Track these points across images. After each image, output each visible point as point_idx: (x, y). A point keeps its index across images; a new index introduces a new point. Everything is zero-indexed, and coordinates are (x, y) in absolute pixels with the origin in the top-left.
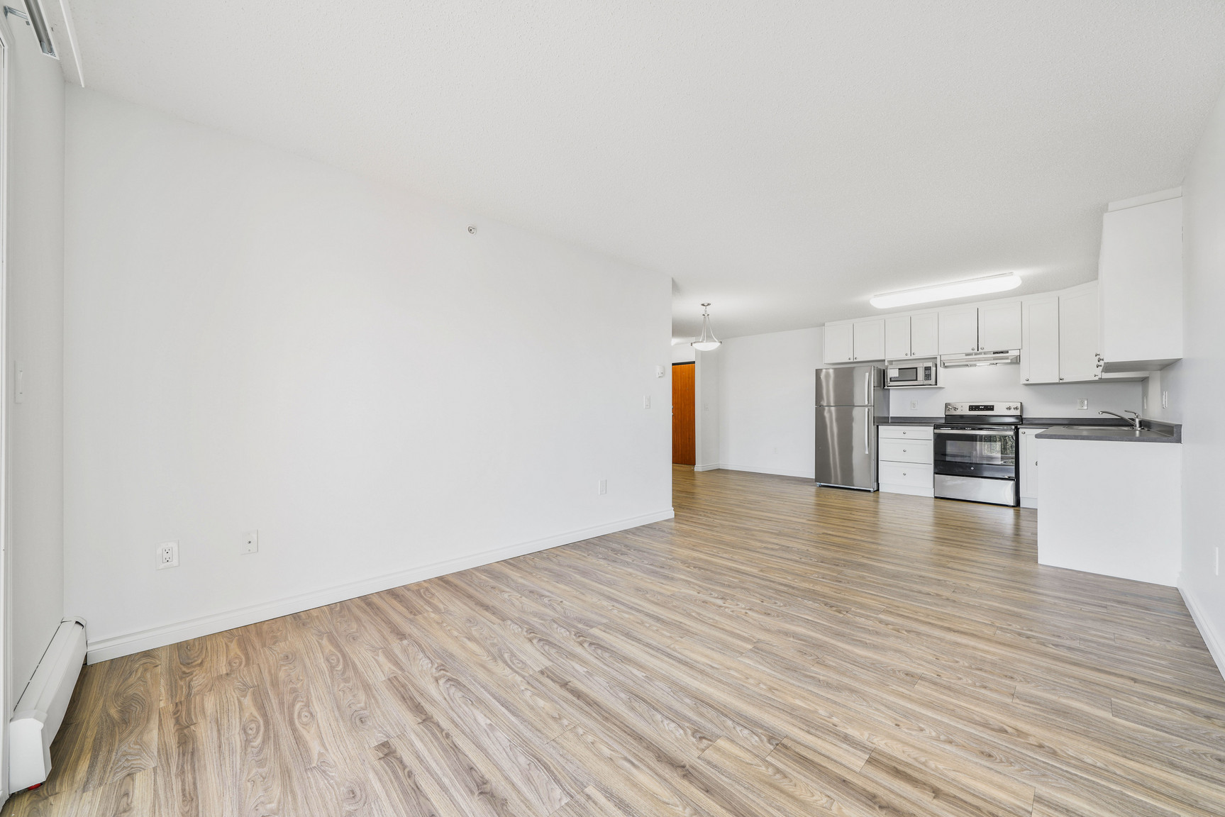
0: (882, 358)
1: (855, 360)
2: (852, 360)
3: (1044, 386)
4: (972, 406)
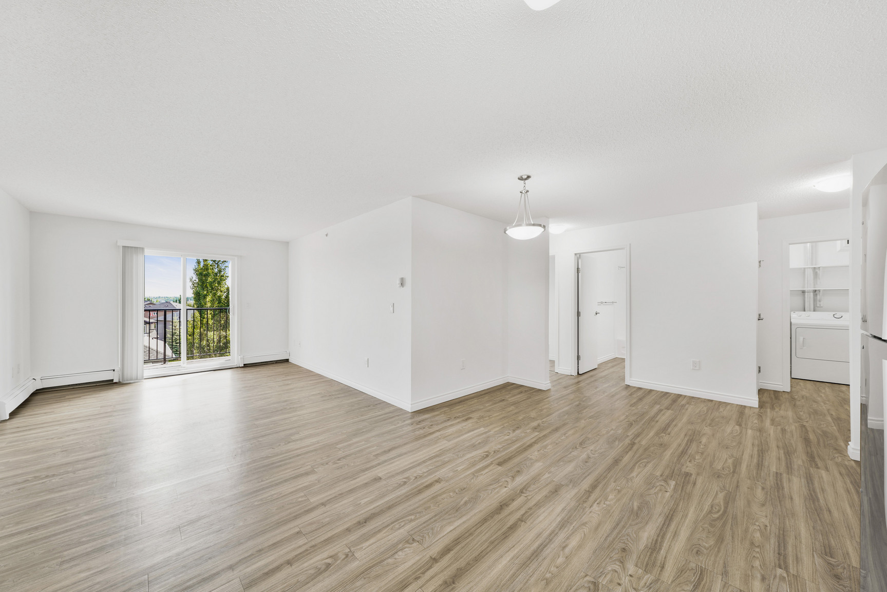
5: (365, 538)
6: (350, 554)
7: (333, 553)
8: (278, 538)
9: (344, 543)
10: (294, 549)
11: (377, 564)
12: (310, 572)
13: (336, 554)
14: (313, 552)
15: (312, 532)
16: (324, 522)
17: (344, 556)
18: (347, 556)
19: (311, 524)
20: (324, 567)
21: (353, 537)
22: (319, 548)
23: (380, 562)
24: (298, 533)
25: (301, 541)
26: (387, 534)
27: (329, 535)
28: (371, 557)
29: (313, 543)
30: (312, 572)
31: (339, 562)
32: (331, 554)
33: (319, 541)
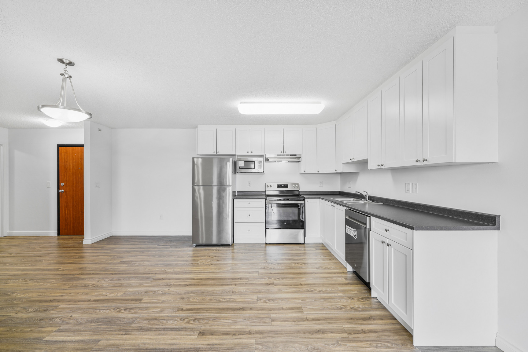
0: (234, 153)
1: (217, 154)
2: (215, 154)
3: (309, 175)
4: (278, 185)
5: (248, 302)
6: (258, 300)
7: (264, 303)
8: (284, 323)
9: (257, 305)
10: (278, 313)
11: (253, 292)
12: (276, 302)
13: (263, 302)
14: (271, 308)
15: (266, 318)
16: (258, 320)
17: (261, 300)
18: (260, 300)
19: (264, 323)
20: (271, 301)
21: (252, 305)
22: (268, 308)
23: (252, 292)
24: (273, 321)
25: (274, 316)
26: (239, 299)
27: (260, 312)
28: (253, 295)
29: (269, 312)
30: (275, 301)
31: (265, 299)
32: (266, 303)
33: (266, 311)
